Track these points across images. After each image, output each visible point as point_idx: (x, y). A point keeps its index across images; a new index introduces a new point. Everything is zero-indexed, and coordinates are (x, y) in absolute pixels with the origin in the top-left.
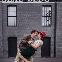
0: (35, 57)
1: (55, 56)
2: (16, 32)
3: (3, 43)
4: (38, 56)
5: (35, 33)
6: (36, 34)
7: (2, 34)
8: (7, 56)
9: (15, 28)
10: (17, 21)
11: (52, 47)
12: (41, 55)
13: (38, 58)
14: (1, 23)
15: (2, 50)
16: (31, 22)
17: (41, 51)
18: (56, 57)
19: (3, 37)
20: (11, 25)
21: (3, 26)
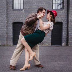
0: (44, 45)
1: (67, 45)
2: (22, 16)
3: (7, 29)
4: (47, 44)
5: (42, 12)
6: (44, 13)
7: (6, 19)
8: (12, 44)
9: (21, 11)
10: (23, 4)
11: (64, 34)
12: (51, 43)
13: (47, 46)
14: (6, 6)
15: (6, 36)
16: (40, 5)
17: (51, 39)
18: (69, 45)
19: (8, 22)
20: (17, 8)
21: (7, 10)
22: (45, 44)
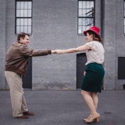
4: (70, 87)
10: (32, 26)
12: (75, 86)
14: (4, 29)
16: (58, 27)
17: (75, 79)
18: (104, 89)
21: (6, 34)
22: (66, 87)
